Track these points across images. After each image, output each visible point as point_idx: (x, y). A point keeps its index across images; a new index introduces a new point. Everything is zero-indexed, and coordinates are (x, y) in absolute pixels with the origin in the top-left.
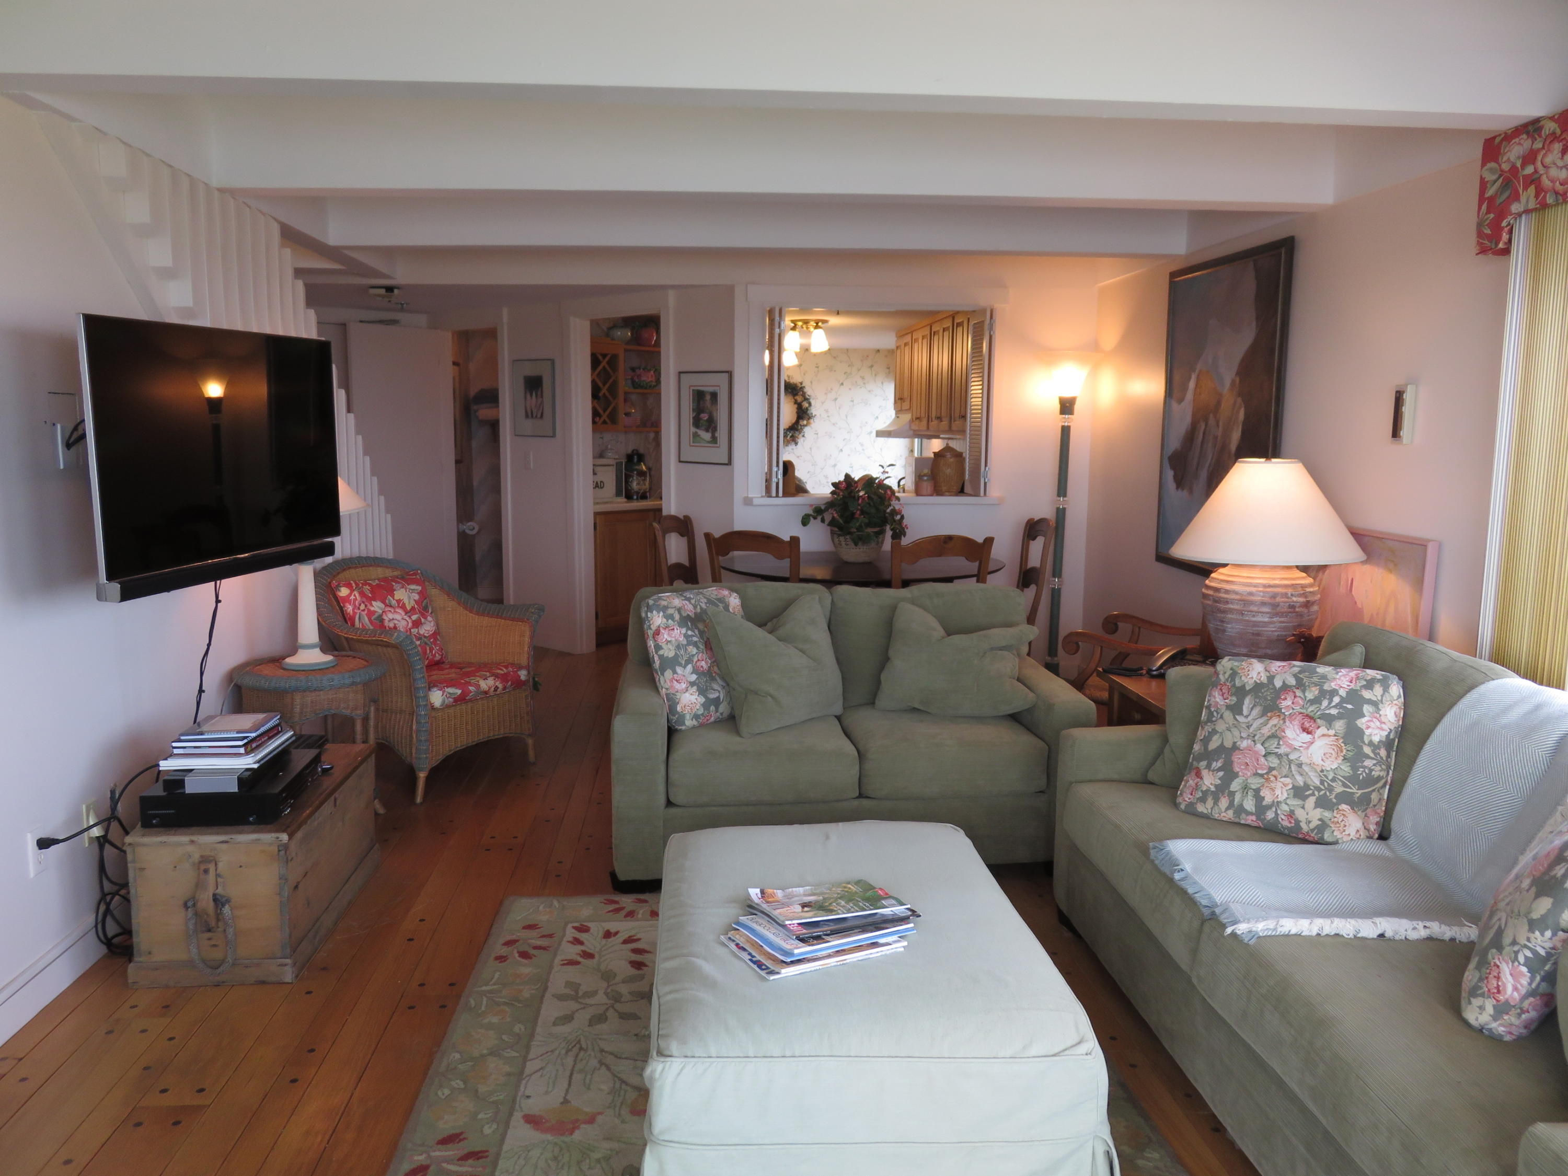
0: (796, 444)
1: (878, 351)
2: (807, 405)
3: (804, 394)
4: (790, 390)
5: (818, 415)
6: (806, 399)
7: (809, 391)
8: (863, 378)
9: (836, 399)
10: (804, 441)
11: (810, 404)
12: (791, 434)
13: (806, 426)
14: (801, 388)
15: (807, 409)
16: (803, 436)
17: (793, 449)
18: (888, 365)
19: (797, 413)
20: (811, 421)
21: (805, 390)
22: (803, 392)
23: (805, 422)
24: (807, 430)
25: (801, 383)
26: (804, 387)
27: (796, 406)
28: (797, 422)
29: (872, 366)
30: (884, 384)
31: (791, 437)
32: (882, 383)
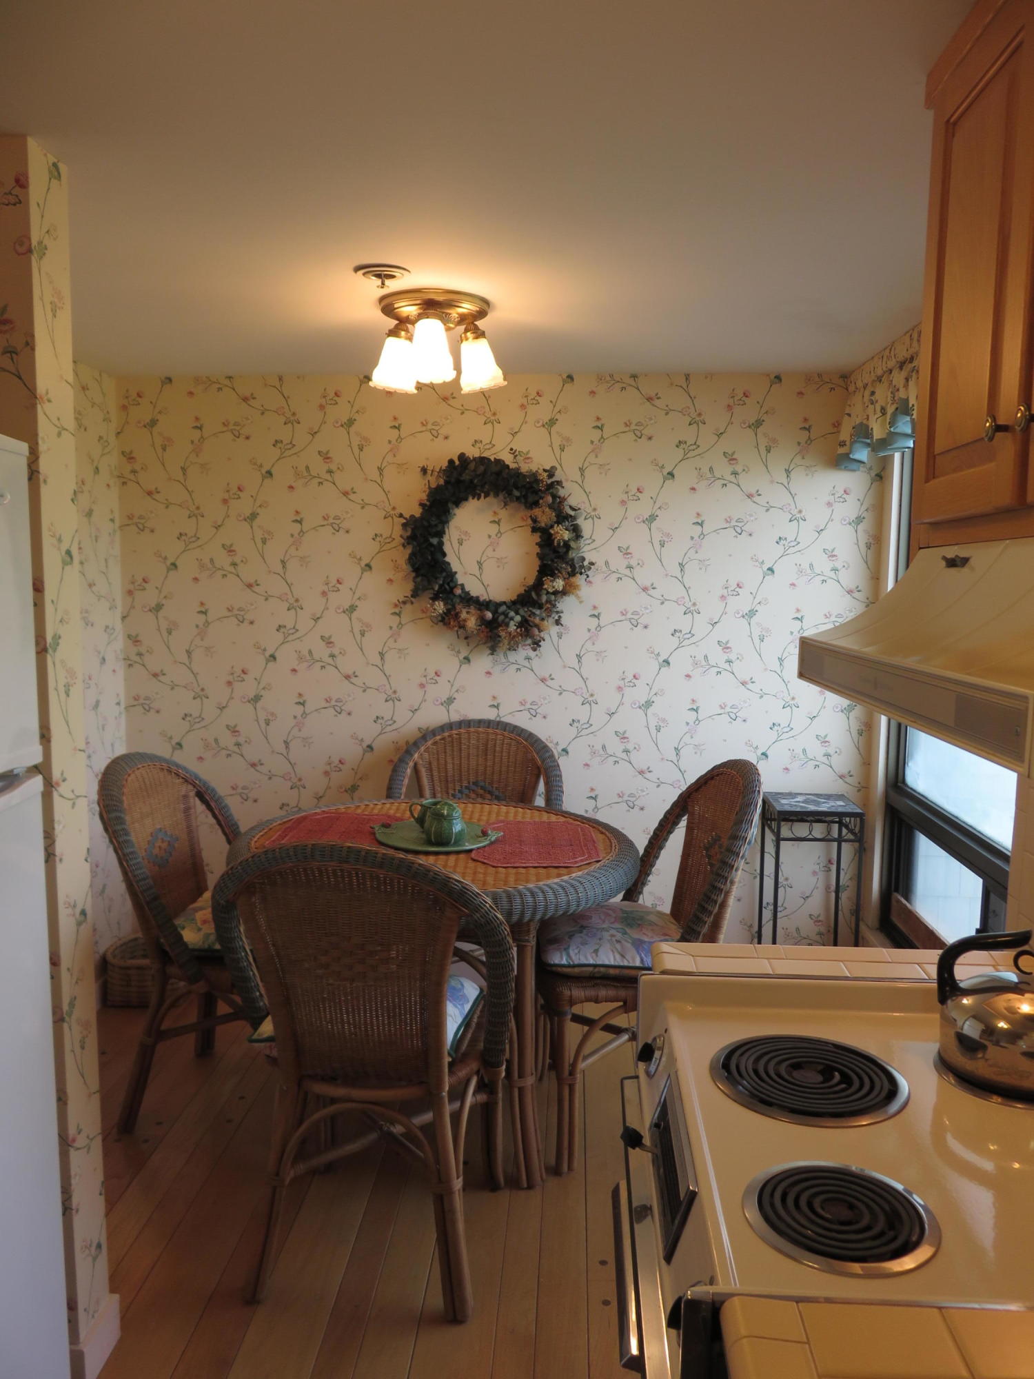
0: (536, 645)
1: (778, 378)
2: (566, 535)
3: (558, 505)
4: (517, 493)
5: (600, 563)
6: (562, 518)
7: (573, 495)
8: (732, 459)
9: (653, 518)
10: (560, 636)
11: (577, 532)
12: (518, 618)
13: (564, 593)
14: (551, 486)
15: (567, 546)
16: (558, 622)
17: (528, 658)
18: (806, 420)
19: (541, 557)
20: (579, 580)
21: (562, 492)
22: (554, 497)
23: (559, 584)
24: (566, 605)
25: (551, 473)
26: (559, 483)
27: (537, 538)
28: (538, 586)
29: (758, 423)
30: (793, 475)
31: (520, 625)
32: (788, 472)
